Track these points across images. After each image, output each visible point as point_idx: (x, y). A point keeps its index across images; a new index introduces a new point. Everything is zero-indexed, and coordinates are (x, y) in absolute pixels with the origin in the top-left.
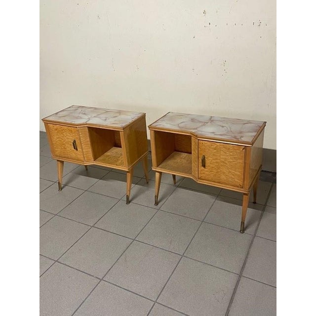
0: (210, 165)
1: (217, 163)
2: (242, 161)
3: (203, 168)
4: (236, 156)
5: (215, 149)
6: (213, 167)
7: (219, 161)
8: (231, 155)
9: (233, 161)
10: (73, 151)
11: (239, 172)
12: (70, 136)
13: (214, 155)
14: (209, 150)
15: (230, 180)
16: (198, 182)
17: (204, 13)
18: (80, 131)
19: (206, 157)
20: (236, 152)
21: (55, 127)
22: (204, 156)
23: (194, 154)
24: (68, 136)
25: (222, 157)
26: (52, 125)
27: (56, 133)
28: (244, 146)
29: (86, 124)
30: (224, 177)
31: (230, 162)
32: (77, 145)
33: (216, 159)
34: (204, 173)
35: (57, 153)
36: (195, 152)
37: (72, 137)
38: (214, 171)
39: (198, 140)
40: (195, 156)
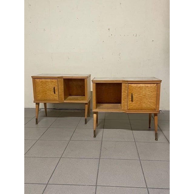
0: (136, 99)
1: (140, 97)
2: (155, 93)
3: (131, 102)
4: (152, 90)
5: (139, 88)
6: (137, 100)
7: (141, 95)
8: (149, 90)
9: (151, 94)
10: (52, 94)
11: (153, 100)
12: (51, 85)
13: (138, 92)
14: (135, 89)
15: (149, 106)
16: (127, 112)
17: (109, 29)
18: (59, 81)
19: (133, 94)
20: (152, 88)
21: (41, 80)
22: (132, 94)
23: (124, 94)
24: (50, 85)
25: (143, 92)
26: (38, 79)
27: (40, 84)
28: (157, 83)
29: (63, 77)
30: (144, 106)
31: (149, 95)
32: (55, 90)
33: (140, 94)
34: (131, 106)
35: (39, 98)
36: (125, 92)
37: (53, 85)
38: (139, 102)
39: (129, 83)
40: (125, 95)
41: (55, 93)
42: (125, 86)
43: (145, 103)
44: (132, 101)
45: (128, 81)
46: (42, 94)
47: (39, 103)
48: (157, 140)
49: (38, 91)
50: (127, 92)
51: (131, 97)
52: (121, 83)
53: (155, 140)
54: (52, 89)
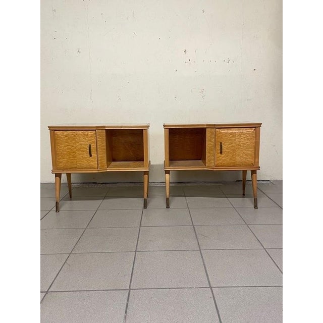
0: (227, 150)
1: (232, 147)
2: (254, 141)
3: (220, 155)
4: (249, 137)
5: (231, 135)
6: (228, 152)
7: (234, 144)
8: (244, 138)
9: (247, 143)
10: (86, 158)
11: (250, 152)
12: (84, 141)
13: (230, 140)
14: (226, 136)
15: (244, 160)
16: (215, 170)
17: (185, 51)
18: (97, 134)
19: (223, 143)
20: (249, 134)
21: (65, 133)
22: (221, 143)
23: (209, 144)
24: (82, 141)
25: (237, 140)
26: (61, 131)
27: (65, 141)
28: (255, 127)
29: (105, 127)
30: (238, 159)
31: (244, 144)
32: (92, 151)
33: (232, 143)
34: (220, 160)
35: (61, 165)
36: (212, 142)
37: (87, 141)
38: (230, 155)
39: (216, 128)
40: (211, 145)
41: (91, 156)
42: (211, 132)
43: (238, 155)
44: (221, 153)
45: (215, 125)
46: (68, 157)
47: (61, 174)
48: (257, 208)
49: (59, 153)
50: (213, 140)
51: (220, 148)
52: (206, 128)
53: (255, 208)
54: (86, 149)
